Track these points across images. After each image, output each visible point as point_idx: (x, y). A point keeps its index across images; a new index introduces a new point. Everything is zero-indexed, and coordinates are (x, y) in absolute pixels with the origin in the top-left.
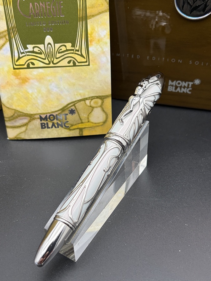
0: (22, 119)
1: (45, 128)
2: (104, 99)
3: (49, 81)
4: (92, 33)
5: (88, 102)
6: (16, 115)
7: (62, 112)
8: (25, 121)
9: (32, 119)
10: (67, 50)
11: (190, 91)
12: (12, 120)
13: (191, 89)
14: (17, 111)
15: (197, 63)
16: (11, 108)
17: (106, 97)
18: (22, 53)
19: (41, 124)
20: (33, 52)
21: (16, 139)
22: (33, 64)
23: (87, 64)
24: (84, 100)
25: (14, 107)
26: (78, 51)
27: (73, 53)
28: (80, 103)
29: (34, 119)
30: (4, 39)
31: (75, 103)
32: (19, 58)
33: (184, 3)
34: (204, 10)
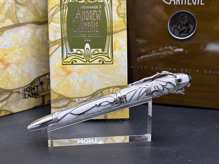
0: (64, 101)
2: (122, 88)
3: (85, 74)
4: (115, 43)
5: (111, 90)
6: (59, 98)
7: (92, 97)
8: (66, 103)
9: (70, 101)
10: (99, 53)
11: (183, 92)
12: (56, 102)
13: (184, 90)
14: (61, 95)
15: (187, 70)
16: (57, 92)
17: (125, 86)
18: (69, 54)
20: (76, 54)
22: (76, 61)
23: (112, 63)
24: (109, 88)
25: (59, 92)
26: (106, 54)
27: (102, 55)
28: (105, 90)
29: (72, 101)
30: (59, 45)
31: (102, 90)
32: (67, 57)
33: (174, 29)
34: (188, 32)
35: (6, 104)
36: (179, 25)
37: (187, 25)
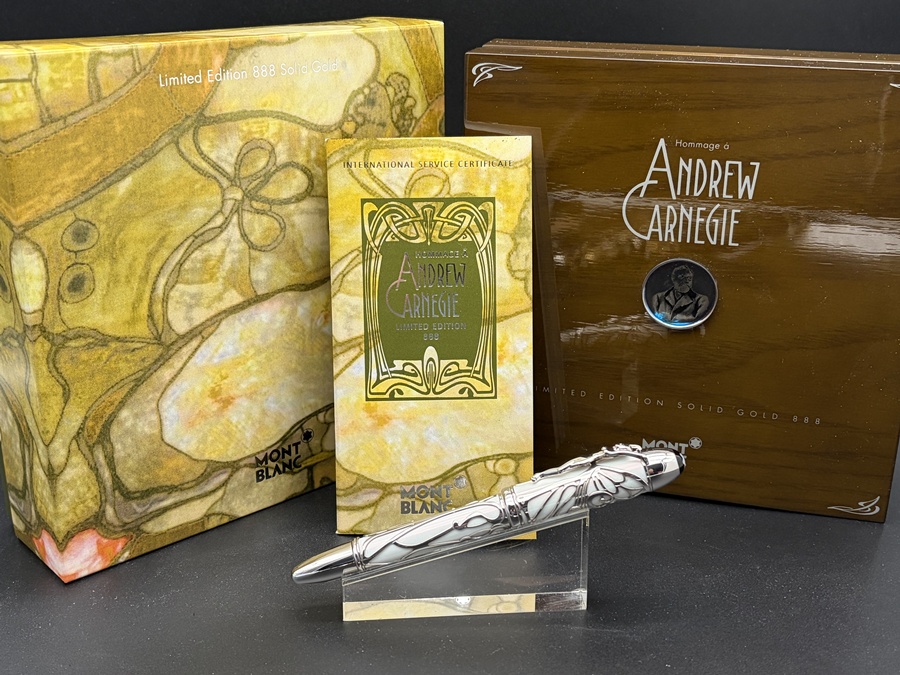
0: (369, 493)
1: (408, 512)
2: (519, 459)
3: (425, 422)
4: (502, 345)
5: (490, 464)
6: (359, 484)
7: (442, 482)
8: (374, 497)
9: (386, 492)
10: (460, 371)
12: (350, 494)
14: (363, 476)
15: (691, 407)
16: (352, 470)
17: (526, 455)
18: (384, 374)
19: (403, 503)
20: (403, 372)
21: (352, 533)
22: (400, 392)
23: (493, 395)
24: (485, 459)
25: (357, 470)
26: (478, 373)
27: (469, 376)
28: (476, 465)
29: (390, 493)
30: (358, 349)
31: (466, 465)
32: (378, 381)
33: (659, 302)
34: (694, 313)
35: (222, 498)
36: (671, 293)
37: (692, 295)
